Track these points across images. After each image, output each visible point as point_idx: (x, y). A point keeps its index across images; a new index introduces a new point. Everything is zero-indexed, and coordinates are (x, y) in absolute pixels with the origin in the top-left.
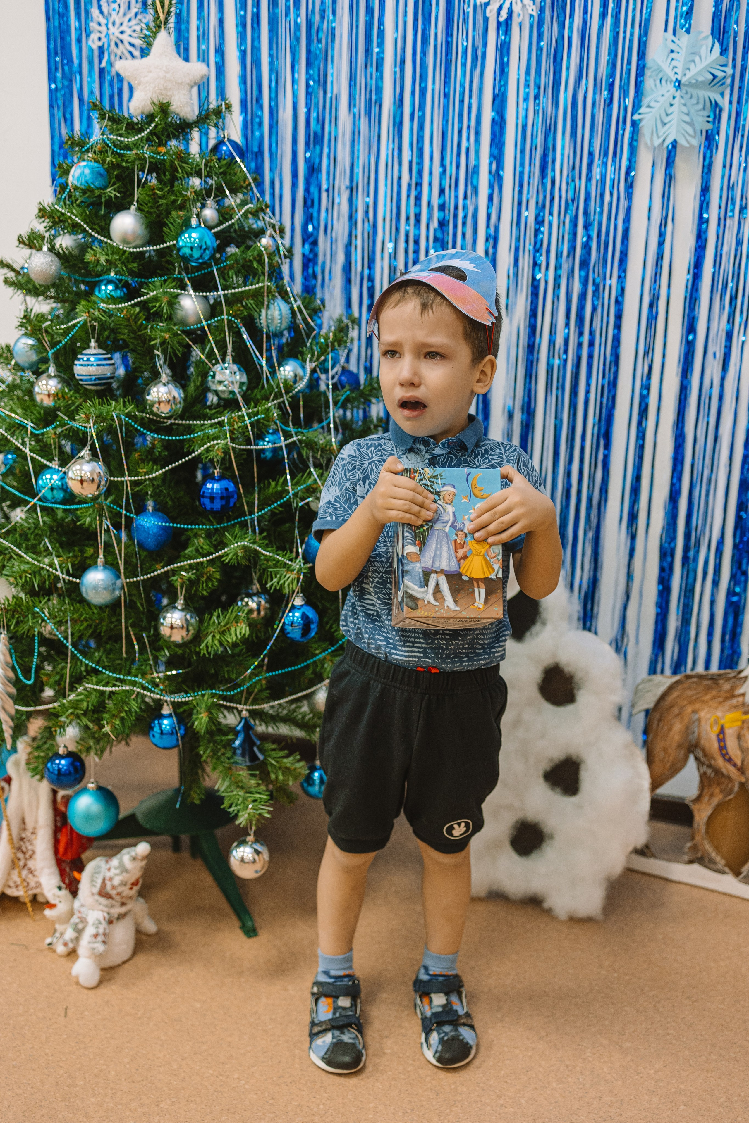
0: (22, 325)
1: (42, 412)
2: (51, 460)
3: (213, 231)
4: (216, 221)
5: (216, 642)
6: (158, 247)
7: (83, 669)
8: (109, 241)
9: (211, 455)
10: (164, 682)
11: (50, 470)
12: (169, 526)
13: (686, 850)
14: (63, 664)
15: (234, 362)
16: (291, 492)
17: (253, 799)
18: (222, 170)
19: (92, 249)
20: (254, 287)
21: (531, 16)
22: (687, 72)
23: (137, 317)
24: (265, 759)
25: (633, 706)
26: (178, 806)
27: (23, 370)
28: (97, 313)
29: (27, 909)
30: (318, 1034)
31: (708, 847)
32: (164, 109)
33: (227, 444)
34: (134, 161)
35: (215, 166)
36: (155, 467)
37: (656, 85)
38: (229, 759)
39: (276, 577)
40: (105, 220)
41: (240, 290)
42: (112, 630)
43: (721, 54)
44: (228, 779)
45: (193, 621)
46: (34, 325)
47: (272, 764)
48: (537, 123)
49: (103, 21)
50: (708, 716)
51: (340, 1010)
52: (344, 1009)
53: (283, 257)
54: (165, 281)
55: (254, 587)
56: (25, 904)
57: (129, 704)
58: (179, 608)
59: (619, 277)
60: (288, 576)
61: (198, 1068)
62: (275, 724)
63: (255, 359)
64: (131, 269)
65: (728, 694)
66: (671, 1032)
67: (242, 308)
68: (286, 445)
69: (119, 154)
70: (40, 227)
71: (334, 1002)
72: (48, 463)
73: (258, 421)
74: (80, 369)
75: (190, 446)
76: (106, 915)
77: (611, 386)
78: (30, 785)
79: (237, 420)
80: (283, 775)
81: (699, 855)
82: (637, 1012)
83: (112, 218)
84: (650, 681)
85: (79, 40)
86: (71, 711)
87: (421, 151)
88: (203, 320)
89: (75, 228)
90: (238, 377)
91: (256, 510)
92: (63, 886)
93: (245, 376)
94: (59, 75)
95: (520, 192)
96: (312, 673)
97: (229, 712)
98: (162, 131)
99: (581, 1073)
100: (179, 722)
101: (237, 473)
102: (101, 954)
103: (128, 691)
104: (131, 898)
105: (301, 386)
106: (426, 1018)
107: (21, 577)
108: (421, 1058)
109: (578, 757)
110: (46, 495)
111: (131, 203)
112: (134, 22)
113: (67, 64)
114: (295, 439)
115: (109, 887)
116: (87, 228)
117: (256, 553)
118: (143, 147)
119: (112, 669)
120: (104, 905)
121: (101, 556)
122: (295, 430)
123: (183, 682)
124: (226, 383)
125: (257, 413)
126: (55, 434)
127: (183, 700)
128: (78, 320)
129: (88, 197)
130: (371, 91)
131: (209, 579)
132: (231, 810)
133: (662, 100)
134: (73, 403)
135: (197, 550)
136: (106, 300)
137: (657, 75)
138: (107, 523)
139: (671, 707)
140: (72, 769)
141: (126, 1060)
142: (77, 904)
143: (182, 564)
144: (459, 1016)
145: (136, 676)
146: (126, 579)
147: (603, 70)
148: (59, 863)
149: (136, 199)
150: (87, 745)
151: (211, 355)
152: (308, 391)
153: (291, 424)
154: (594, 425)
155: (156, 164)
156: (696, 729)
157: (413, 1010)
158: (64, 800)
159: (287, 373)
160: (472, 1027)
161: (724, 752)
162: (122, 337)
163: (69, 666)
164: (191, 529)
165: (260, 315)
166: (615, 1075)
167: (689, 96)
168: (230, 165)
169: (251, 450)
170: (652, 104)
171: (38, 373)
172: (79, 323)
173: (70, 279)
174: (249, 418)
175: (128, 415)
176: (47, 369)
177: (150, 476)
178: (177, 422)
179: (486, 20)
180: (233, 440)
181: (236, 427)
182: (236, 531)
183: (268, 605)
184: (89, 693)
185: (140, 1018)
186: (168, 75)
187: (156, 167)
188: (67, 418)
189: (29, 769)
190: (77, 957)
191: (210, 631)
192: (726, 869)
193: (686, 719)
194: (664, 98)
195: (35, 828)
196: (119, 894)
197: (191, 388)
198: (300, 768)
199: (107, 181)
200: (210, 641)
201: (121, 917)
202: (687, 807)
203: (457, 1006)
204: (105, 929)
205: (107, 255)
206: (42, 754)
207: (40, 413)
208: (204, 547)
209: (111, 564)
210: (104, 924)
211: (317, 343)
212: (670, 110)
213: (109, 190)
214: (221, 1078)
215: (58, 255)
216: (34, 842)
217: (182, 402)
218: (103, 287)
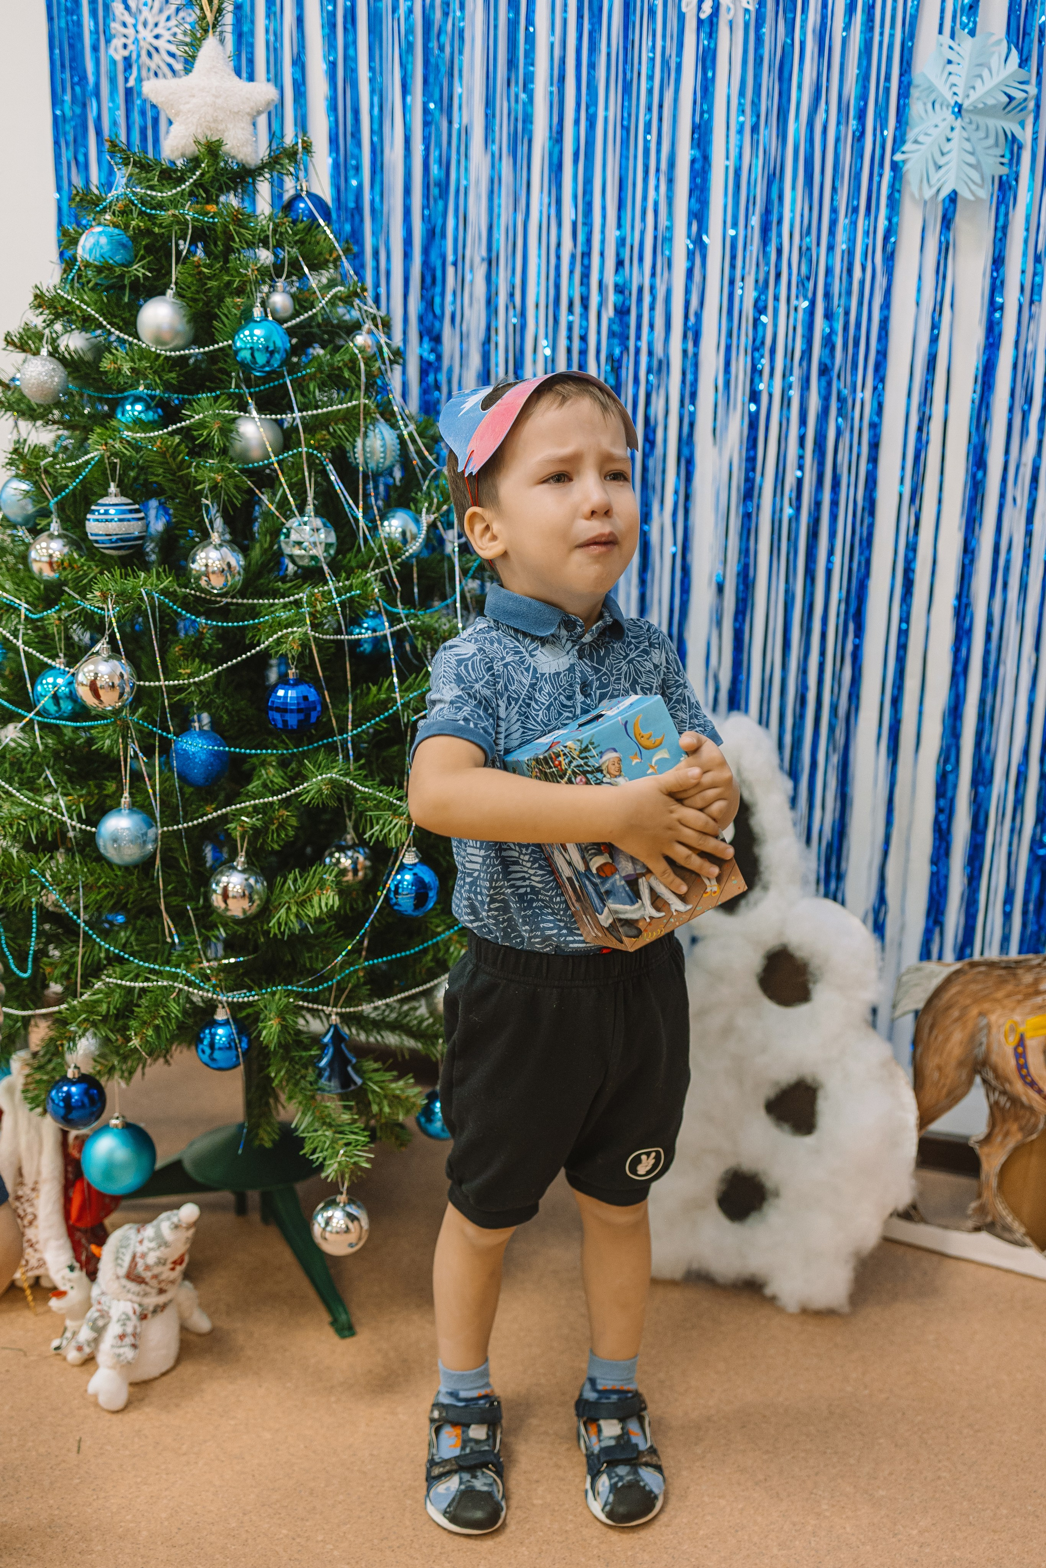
0: (11, 463)
1: (42, 587)
2: (54, 657)
3: (285, 325)
4: (290, 311)
5: (292, 917)
6: (207, 349)
7: (102, 955)
8: (135, 341)
9: (284, 649)
10: (217, 975)
11: (52, 672)
12: (224, 751)
13: (970, 1212)
14: (74, 949)
15: (317, 513)
16: (399, 702)
17: (345, 1141)
18: (297, 238)
19: (111, 353)
20: (345, 406)
21: (747, 11)
22: (971, 92)
23: (176, 452)
24: (364, 1083)
25: (894, 1006)
26: (240, 1152)
27: (14, 526)
28: (118, 445)
29: (26, 1297)
30: (439, 1477)
31: (1001, 1209)
32: (213, 149)
33: (306, 633)
34: (171, 225)
35: (287, 231)
36: (203, 667)
37: (926, 111)
38: (311, 1084)
39: (378, 823)
40: (130, 311)
41: (325, 410)
42: (143, 899)
43: (1020, 66)
44: (309, 1114)
45: (259, 887)
46: (29, 463)
47: (374, 1091)
48: (757, 166)
49: (130, 20)
50: (1001, 1021)
51: (472, 1444)
52: (477, 1442)
53: (387, 362)
54: (216, 398)
55: (349, 837)
56: (22, 1290)
57: (167, 1007)
58: (239, 868)
59: (875, 388)
60: (395, 822)
61: (266, 1526)
62: (379, 1033)
63: (347, 510)
64: (167, 380)
65: (1031, 990)
66: (944, 1474)
67: (327, 437)
68: (392, 634)
69: (149, 215)
70: (38, 321)
71: (463, 1432)
72: (49, 661)
73: (351, 599)
74: (94, 527)
75: (254, 636)
76: (136, 1306)
77: (865, 543)
78: (29, 1120)
79: (320, 598)
80: (390, 1106)
81: (989, 1219)
82: (896, 1446)
83: (141, 306)
84: (918, 969)
85: (95, 49)
86: (84, 1016)
87: (589, 206)
88: (272, 455)
89: (86, 323)
90: (323, 536)
91: (350, 727)
92: (77, 1265)
93: (333, 534)
94: (68, 98)
95: (733, 266)
96: (432, 960)
97: (313, 1016)
98: (212, 182)
99: (814, 1534)
100: (240, 1032)
101: (321, 674)
102: (129, 1363)
103: (165, 987)
104: (173, 1282)
105: (414, 548)
106: (592, 1454)
107: (11, 826)
108: (585, 1512)
109: (814, 1080)
110: (47, 707)
111: (167, 286)
112: (173, 22)
113: (78, 84)
114: (405, 624)
115: (140, 1268)
116: (105, 323)
117: (350, 789)
118: (183, 206)
119: (143, 955)
120: (133, 1293)
121: (126, 794)
122: (406, 612)
123: (245, 974)
124: (306, 544)
125: (350, 588)
126: (60, 619)
127: (246, 999)
128: (92, 455)
129: (106, 277)
130: (516, 120)
131: (282, 826)
132: (315, 1156)
133: (935, 132)
134: (86, 575)
135: (265, 785)
136: (131, 425)
137: (928, 96)
138: (133, 748)
139: (949, 1007)
140: (86, 1100)
141: (164, 1515)
142: (95, 1291)
143: (243, 805)
144: (640, 1453)
145: (178, 966)
146: (162, 827)
147: (851, 88)
148: (71, 1231)
149: (174, 280)
150: (110, 1065)
151: (283, 504)
152: (425, 554)
153: (399, 603)
154: (840, 601)
155: (202, 229)
156: (984, 1040)
157: (575, 1442)
158: (77, 1142)
159: (393, 529)
160: (659, 1468)
161: (1024, 1072)
162: (155, 479)
163: (81, 951)
164: (256, 755)
165: (354, 447)
166: (861, 1537)
167: (974, 126)
168: (310, 229)
169: (342, 641)
170: (921, 138)
171: (35, 532)
172: (92, 458)
173: (81, 396)
174: (339, 595)
175: (164, 592)
176: (49, 524)
177: (197, 679)
178: (235, 601)
179: (681, 17)
180: (315, 626)
181: (319, 608)
182: (320, 758)
183: (368, 863)
184: (110, 991)
185: (184, 1454)
186: (219, 101)
187: (202, 234)
188: (77, 596)
189: (26, 1098)
190: (97, 1367)
191: (283, 900)
192: (1028, 1240)
193: (970, 1025)
194: (938, 130)
195: (36, 1183)
196: (155, 1277)
197: (256, 552)
198: (415, 1096)
199: (133, 254)
200: (284, 916)
201: (158, 1309)
202: (972, 1150)
203: (637, 1439)
204: (135, 1327)
205: (133, 361)
206: (45, 1077)
207: (38, 588)
208: (275, 780)
209: (140, 806)
210: (134, 1319)
211: (437, 486)
212: (946, 147)
213: (135, 267)
214: (298, 1540)
215: (62, 360)
216: (35, 1202)
217: (242, 572)
218: (128, 407)
